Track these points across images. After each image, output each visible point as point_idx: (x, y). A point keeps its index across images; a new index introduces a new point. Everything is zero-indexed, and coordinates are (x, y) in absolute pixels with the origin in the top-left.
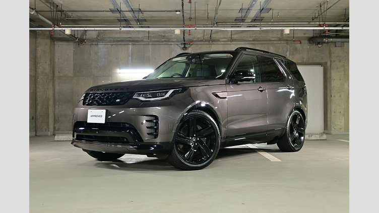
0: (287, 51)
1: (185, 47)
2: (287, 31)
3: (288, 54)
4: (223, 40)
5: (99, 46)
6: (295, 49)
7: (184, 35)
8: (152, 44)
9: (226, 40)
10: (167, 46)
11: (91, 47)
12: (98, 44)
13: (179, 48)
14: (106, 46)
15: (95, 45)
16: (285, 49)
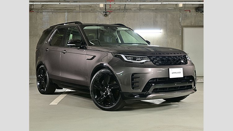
0: (180, 18)
1: (106, 14)
2: (181, 5)
3: (180, 19)
4: (134, 9)
5: (44, 13)
6: (186, 16)
7: (106, 6)
8: (82, 12)
9: (136, 9)
10: (93, 13)
11: (37, 14)
12: (42, 12)
13: (102, 15)
14: (49, 13)
15: (40, 12)
16: (179, 16)
